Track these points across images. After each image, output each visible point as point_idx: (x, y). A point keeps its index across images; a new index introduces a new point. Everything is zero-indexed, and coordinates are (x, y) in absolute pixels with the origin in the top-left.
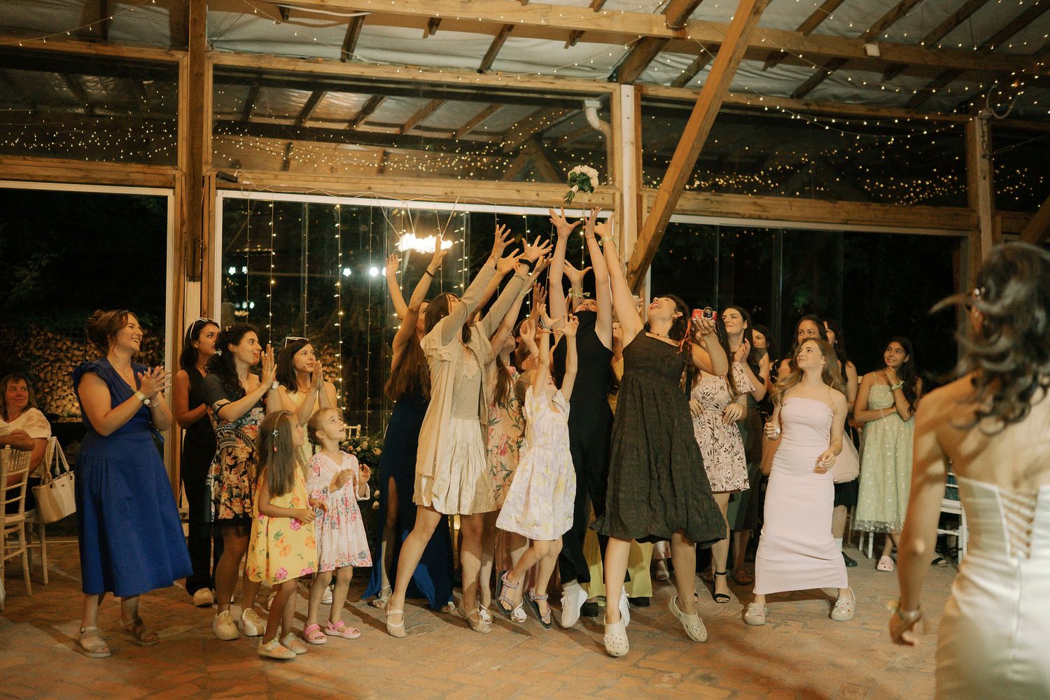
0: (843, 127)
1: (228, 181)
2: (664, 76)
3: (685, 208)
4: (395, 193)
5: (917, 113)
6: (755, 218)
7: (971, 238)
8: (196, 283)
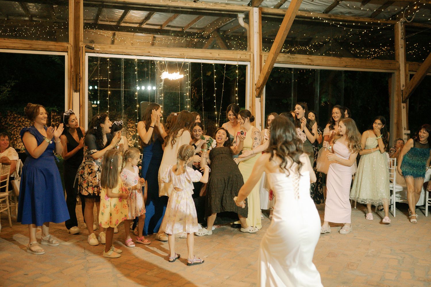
0: (345, 26)
1: (90, 49)
2: (271, 4)
3: (279, 60)
4: (160, 54)
5: (375, 20)
6: (308, 65)
7: (396, 73)
8: (77, 93)
